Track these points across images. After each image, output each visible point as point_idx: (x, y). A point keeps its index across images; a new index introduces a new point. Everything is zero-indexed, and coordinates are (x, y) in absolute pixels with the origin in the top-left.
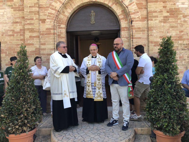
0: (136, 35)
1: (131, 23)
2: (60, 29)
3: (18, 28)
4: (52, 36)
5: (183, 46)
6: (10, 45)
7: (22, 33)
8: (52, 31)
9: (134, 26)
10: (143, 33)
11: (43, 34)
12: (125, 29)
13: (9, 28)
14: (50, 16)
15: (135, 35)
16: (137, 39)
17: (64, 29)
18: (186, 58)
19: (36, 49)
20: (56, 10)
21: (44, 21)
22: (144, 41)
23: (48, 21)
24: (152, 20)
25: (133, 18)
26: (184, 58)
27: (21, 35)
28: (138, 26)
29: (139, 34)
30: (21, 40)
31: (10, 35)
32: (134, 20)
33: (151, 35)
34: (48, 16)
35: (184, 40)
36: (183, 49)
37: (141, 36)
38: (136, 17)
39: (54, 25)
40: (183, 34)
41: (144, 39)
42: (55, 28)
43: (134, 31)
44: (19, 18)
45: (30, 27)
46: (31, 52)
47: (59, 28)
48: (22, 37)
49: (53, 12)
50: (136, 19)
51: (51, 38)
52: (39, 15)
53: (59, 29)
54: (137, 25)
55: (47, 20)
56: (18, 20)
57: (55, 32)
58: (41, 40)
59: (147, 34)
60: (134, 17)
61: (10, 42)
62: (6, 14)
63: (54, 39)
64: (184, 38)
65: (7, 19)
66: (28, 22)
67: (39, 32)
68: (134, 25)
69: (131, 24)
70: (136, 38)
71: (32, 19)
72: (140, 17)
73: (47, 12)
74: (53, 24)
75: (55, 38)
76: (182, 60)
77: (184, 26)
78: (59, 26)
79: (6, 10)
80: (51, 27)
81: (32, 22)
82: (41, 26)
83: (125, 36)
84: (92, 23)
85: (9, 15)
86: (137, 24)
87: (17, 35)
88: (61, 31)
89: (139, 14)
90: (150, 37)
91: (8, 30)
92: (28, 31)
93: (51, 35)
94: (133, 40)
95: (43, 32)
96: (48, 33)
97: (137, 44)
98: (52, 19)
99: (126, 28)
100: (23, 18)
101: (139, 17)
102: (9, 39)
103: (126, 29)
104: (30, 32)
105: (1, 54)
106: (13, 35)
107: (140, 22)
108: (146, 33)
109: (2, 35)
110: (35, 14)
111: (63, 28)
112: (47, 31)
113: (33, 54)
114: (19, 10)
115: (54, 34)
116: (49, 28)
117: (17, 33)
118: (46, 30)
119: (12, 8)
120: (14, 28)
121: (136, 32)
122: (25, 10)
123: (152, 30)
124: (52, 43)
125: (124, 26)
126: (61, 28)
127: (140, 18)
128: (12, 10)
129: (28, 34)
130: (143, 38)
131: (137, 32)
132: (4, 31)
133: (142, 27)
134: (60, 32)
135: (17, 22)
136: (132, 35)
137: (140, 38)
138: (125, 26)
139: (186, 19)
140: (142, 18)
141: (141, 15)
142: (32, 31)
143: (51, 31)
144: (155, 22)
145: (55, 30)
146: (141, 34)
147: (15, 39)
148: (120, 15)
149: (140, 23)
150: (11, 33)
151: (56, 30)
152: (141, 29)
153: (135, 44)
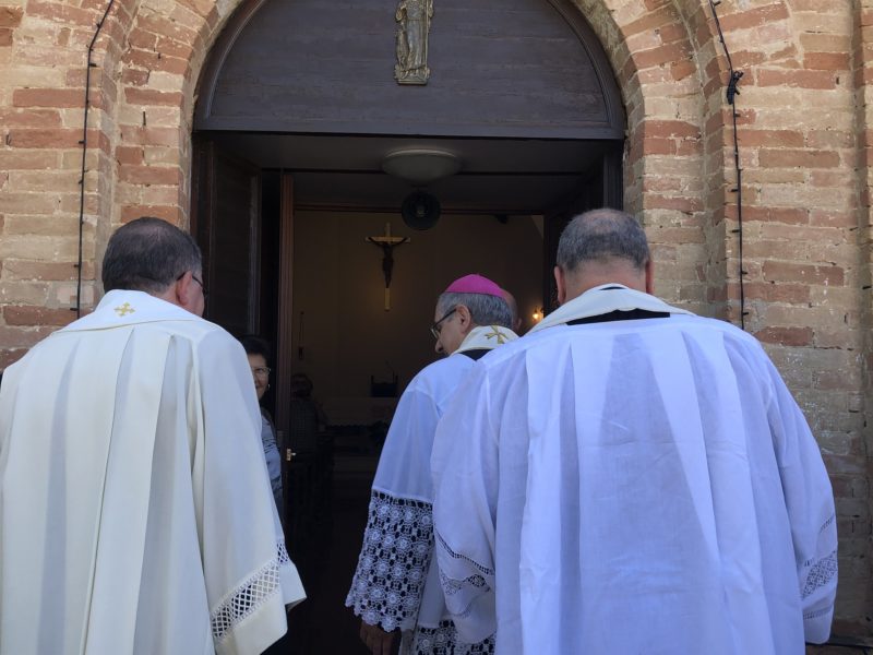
0: (771, 189)
1: (724, 89)
2: (144, 108)
4: (64, 160)
8: (70, 119)
9: (749, 121)
10: (825, 181)
12: (672, 137)
15: (757, 186)
16: (778, 223)
17: (178, 109)
22: (829, 244)
23: (39, 31)
25: (745, 55)
28: (778, 120)
29: (789, 185)
32: (754, 68)
37: (804, 203)
38: (765, 46)
39: (92, 65)
41: (831, 223)
42: (94, 89)
43: (750, 155)
47: (132, 96)
50: (767, 66)
51: (59, 172)
53: (135, 107)
54: (777, 110)
55: (30, 23)
59: (851, 184)
60: (754, 49)
63: (82, 182)
68: (751, 113)
69: (731, 101)
70: (765, 214)
72: (801, 50)
74: (84, 57)
75: (93, 174)
78: (133, 76)
80: (61, 85)
83: (669, 195)
84: (408, 81)
86: (769, 100)
88: (149, 126)
89: (791, 28)
93: (61, 153)
94: (744, 224)
96: (31, 134)
97: (771, 259)
99: (679, 128)
101: (789, 51)
103: (678, 142)
107: (799, 93)
108: (848, 179)
111: (167, 99)
112: (20, 110)
115: (83, 143)
116: (43, 85)
118: (16, 106)
121: (763, 164)
124: (58, 213)
125: (664, 117)
126: (154, 98)
127: (800, 62)
130: (821, 219)
131: (776, 169)
133: (813, 133)
134: (142, 132)
136: (734, 186)
137: (795, 215)
138: (674, 118)
140: (811, 58)
141: (803, 38)
143: (56, 117)
145: (96, 113)
146: (806, 188)
149: (799, 97)
151: (105, 108)
152: (807, 149)
153: (758, 262)
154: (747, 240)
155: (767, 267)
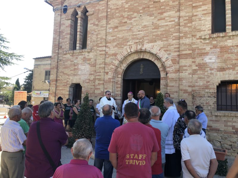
0: (170, 84)
3: (92, 78)
5: (209, 94)
6: (87, 89)
7: (94, 81)
10: (176, 83)
11: (106, 82)
13: (87, 78)
14: (111, 70)
18: (212, 104)
19: (101, 92)
20: (115, 66)
21: (107, 73)
22: (176, 89)
24: (182, 72)
25: (168, 71)
26: (210, 104)
27: (93, 82)
29: (172, 83)
30: (93, 85)
31: (87, 83)
33: (181, 85)
34: (110, 70)
35: (210, 89)
36: (209, 97)
38: (171, 70)
40: (210, 84)
42: (114, 78)
43: (168, 81)
44: (93, 71)
45: (99, 78)
46: (98, 94)
48: (94, 84)
49: (114, 67)
50: (170, 72)
51: (111, 85)
52: (104, 69)
53: (117, 78)
55: (109, 73)
56: (92, 73)
57: (114, 81)
58: (105, 86)
59: (178, 83)
61: (87, 87)
62: (86, 69)
63: (113, 85)
64: (210, 87)
65: (86, 72)
66: (98, 74)
67: (104, 81)
68: (169, 77)
69: (167, 75)
70: (170, 86)
71: (100, 72)
73: (109, 67)
74: (113, 75)
76: (208, 106)
77: (210, 77)
78: (117, 76)
79: (86, 66)
81: (100, 74)
82: (105, 77)
83: (163, 84)
84: (141, 74)
85: (88, 69)
86: (171, 75)
87: (91, 82)
89: (173, 68)
90: (180, 86)
91: (86, 79)
92: (97, 80)
93: (111, 83)
94: (167, 87)
95: (107, 80)
96: (109, 82)
98: (113, 72)
100: (95, 71)
101: (173, 70)
102: (86, 85)
103: (164, 79)
104: (98, 81)
105: (82, 95)
106: (89, 82)
107: (174, 74)
109: (83, 82)
110: (102, 69)
111: (120, 78)
112: (109, 80)
113: (99, 95)
114: (94, 66)
116: (110, 78)
117: (91, 81)
119: (90, 65)
120: (90, 78)
121: (170, 81)
122: (97, 67)
123: (182, 81)
128: (90, 66)
129: (97, 82)
130: (175, 86)
132: (84, 80)
133: (175, 78)
134: (118, 80)
135: (92, 74)
136: (167, 84)
137: (173, 86)
138: (163, 77)
139: (213, 72)
140: (175, 71)
141: (175, 69)
142: (99, 80)
143: (111, 80)
144: (185, 74)
146: (174, 84)
147: (90, 85)
148: (160, 68)
150: (88, 81)
152: (174, 80)
153: (169, 91)
154: (168, 89)
155: (170, 91)
